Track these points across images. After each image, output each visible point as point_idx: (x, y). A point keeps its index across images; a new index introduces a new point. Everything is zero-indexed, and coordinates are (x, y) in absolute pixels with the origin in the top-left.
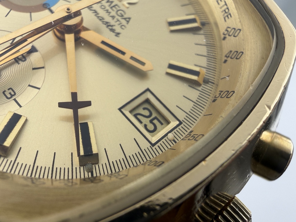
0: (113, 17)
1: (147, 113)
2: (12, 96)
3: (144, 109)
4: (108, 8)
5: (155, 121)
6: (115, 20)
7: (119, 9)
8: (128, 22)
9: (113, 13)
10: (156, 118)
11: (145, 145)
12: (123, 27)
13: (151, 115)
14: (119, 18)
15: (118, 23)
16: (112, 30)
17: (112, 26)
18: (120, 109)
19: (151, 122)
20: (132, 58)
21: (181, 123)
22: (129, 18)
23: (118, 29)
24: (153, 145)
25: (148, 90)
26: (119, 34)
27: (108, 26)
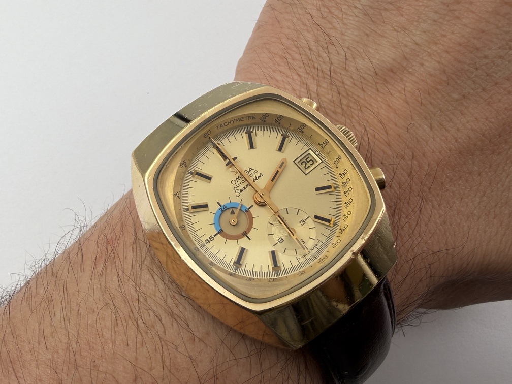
1: (304, 164)
2: (303, 221)
3: (302, 165)
5: (308, 160)
6: (251, 175)
8: (252, 169)
10: (306, 160)
11: (323, 165)
12: (256, 172)
13: (304, 162)
14: (250, 174)
15: (253, 174)
16: (259, 177)
17: (256, 177)
18: (306, 175)
19: (308, 162)
20: (280, 167)
21: (310, 149)
22: (249, 168)
23: (258, 175)
24: (322, 161)
25: (294, 162)
26: (261, 174)
27: (256, 179)
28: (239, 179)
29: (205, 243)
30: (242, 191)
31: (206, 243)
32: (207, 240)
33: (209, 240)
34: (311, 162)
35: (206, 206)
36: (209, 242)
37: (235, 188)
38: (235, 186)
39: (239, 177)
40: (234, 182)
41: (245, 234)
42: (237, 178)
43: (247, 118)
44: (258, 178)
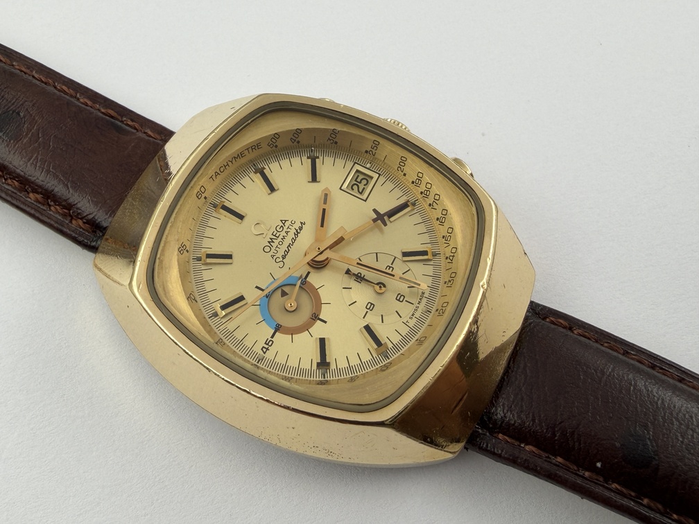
0: (287, 232)
1: (355, 187)
2: (390, 267)
3: (353, 189)
4: (279, 239)
5: (359, 180)
7: (276, 232)
8: (286, 221)
9: (283, 233)
10: (356, 180)
11: (382, 179)
12: (293, 222)
13: (355, 184)
16: (301, 228)
17: (297, 230)
18: (365, 201)
19: (360, 183)
20: (325, 203)
21: (355, 163)
22: (281, 221)
23: (297, 225)
24: (380, 175)
25: (340, 189)
26: (301, 223)
27: (298, 233)
28: (273, 242)
29: (262, 353)
30: (284, 257)
31: (265, 353)
32: (263, 347)
33: (267, 346)
34: (364, 182)
35: (241, 298)
36: (267, 349)
37: (273, 256)
38: (271, 253)
39: (271, 239)
40: (267, 249)
41: (315, 317)
42: (269, 242)
43: (250, 149)
44: (301, 230)
